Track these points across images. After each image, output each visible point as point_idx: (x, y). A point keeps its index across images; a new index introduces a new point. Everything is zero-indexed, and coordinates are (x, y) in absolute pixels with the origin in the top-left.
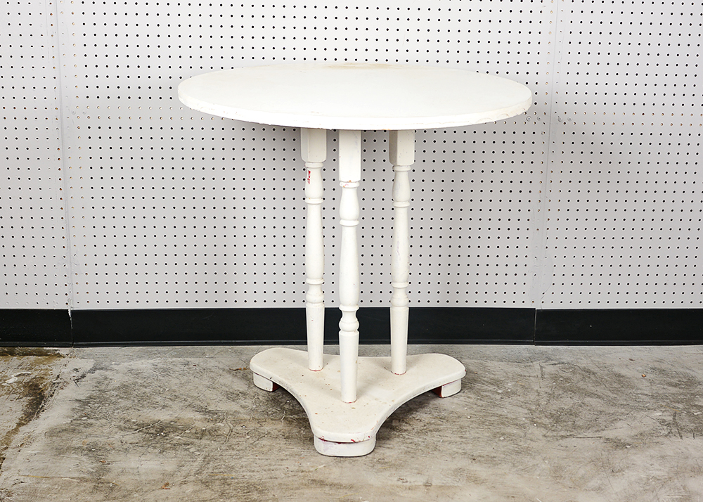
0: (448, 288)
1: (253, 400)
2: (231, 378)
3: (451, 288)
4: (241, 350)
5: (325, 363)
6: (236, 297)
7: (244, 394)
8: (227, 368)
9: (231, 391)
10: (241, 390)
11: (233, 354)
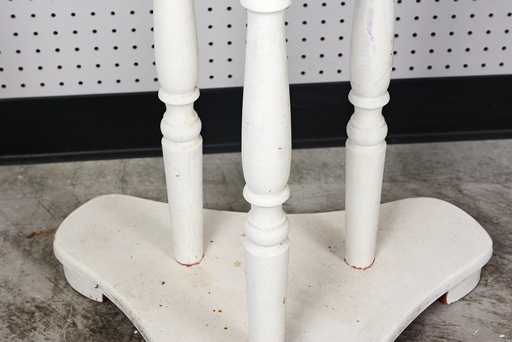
0: (432, 43)
1: (64, 331)
2: (19, 262)
3: (437, 44)
4: (42, 177)
5: (208, 237)
6: (22, 77)
7: (44, 310)
8: (13, 231)
9: (19, 301)
10: (39, 297)
11: (27, 190)
